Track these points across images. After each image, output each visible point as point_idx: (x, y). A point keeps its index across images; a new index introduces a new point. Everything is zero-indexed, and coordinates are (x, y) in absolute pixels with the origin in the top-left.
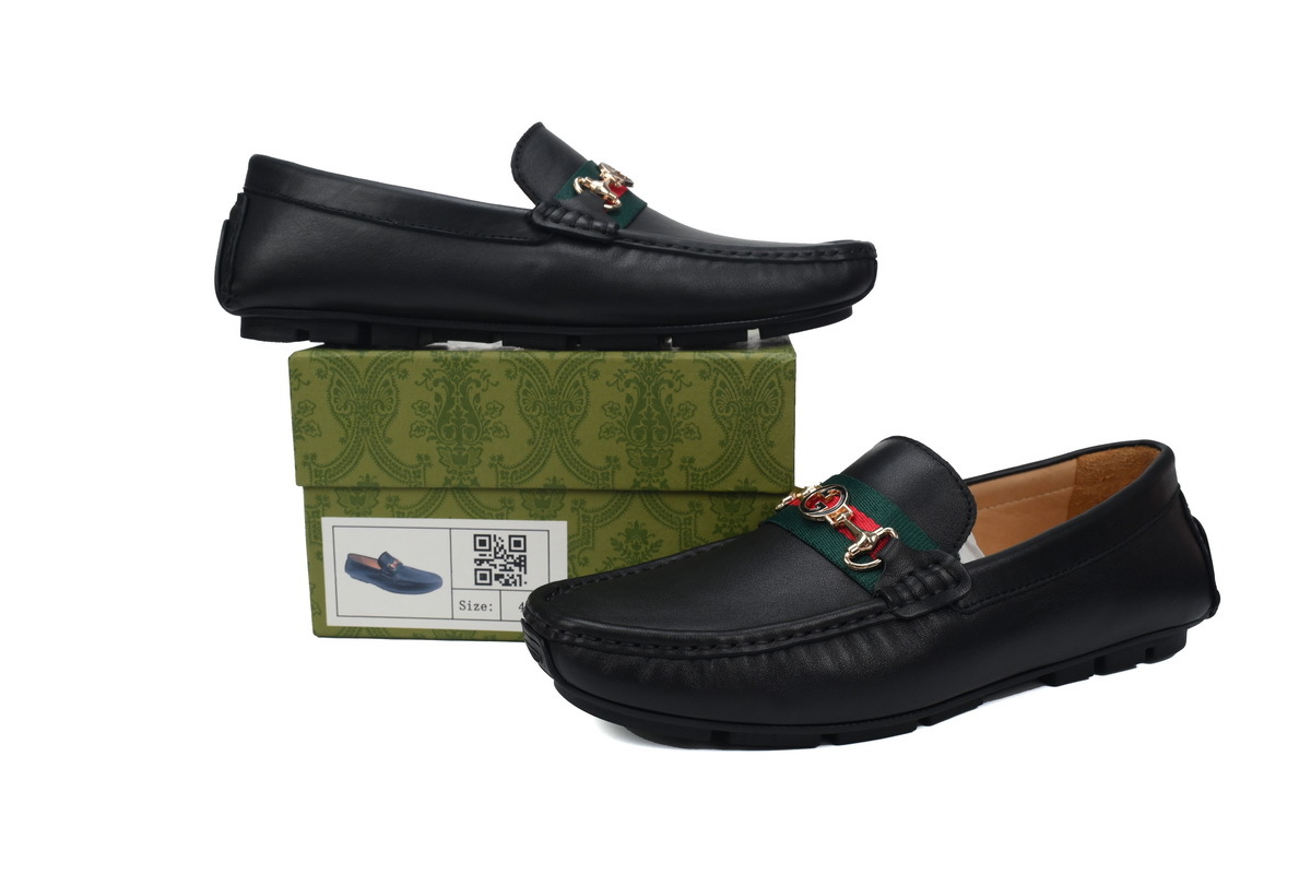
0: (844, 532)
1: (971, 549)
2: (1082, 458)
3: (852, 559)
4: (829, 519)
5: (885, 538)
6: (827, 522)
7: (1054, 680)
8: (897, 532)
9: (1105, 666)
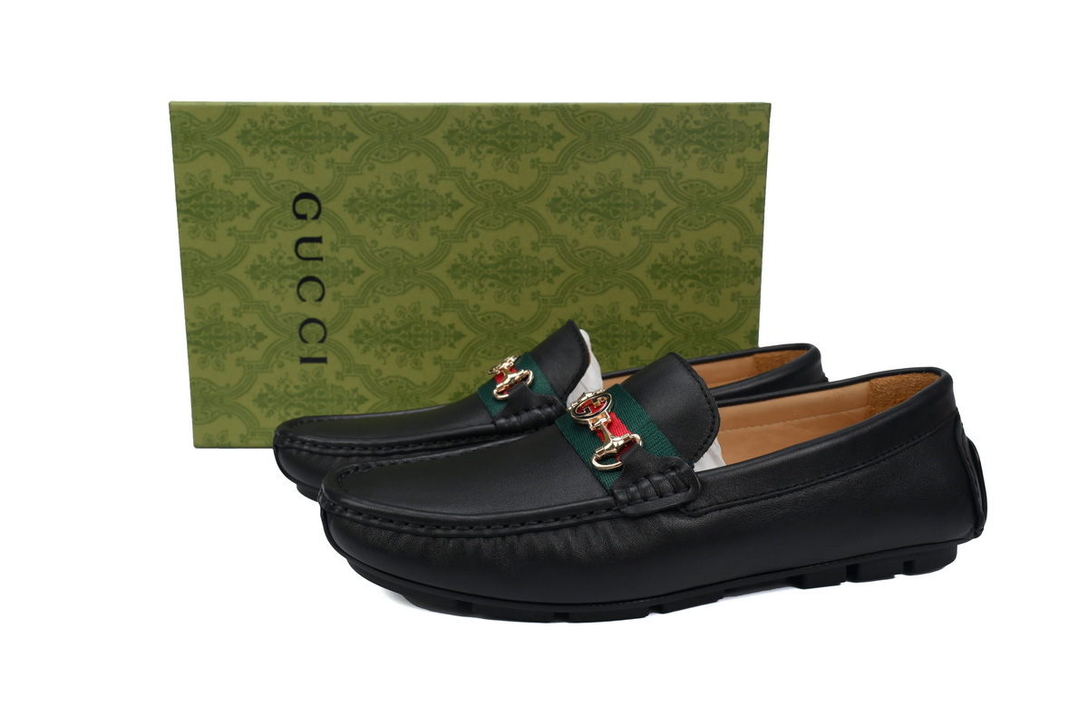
0: (599, 436)
1: (714, 457)
2: (873, 381)
3: (598, 461)
4: (590, 424)
5: (630, 443)
6: (587, 426)
7: (802, 582)
8: (642, 439)
9: (857, 573)
